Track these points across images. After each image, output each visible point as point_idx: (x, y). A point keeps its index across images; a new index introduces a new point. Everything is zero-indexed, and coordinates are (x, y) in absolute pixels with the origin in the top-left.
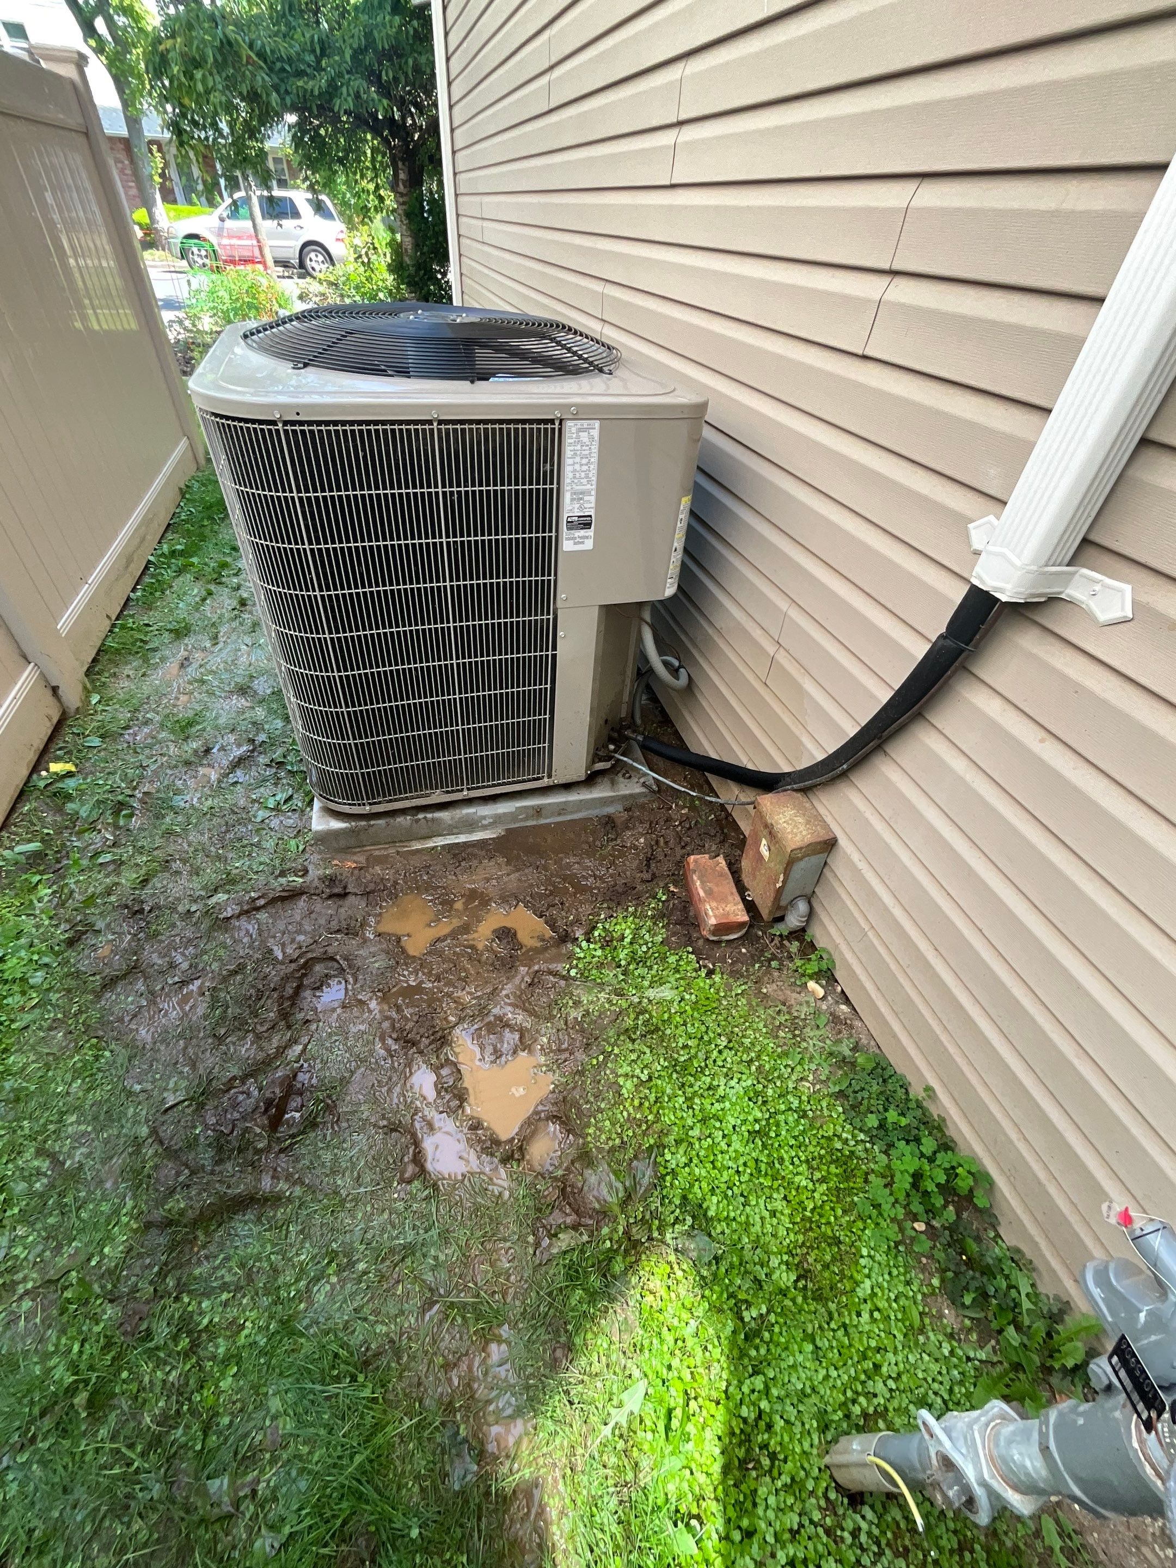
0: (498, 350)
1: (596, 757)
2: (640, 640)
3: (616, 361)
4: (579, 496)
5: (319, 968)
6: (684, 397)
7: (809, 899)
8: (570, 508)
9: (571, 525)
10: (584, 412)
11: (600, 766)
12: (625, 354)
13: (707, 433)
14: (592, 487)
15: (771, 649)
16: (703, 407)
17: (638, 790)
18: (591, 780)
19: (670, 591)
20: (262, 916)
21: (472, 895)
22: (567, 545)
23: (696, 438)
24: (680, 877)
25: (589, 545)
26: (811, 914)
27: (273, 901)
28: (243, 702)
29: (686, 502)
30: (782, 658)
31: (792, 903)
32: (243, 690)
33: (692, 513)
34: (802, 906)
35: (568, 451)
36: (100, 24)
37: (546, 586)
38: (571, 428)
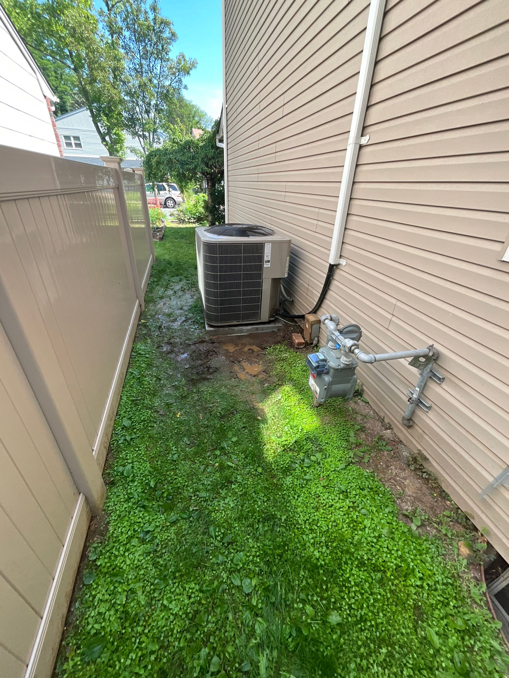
0: (252, 232)
1: (270, 317)
2: (280, 288)
3: (274, 233)
4: (267, 256)
5: (211, 353)
6: (287, 239)
7: (318, 337)
8: (266, 259)
9: (266, 262)
10: (268, 242)
11: (272, 319)
12: (276, 231)
13: (292, 245)
14: (270, 255)
15: (307, 286)
16: (291, 240)
17: (281, 325)
18: (269, 322)
19: (286, 276)
20: (197, 345)
21: (243, 344)
22: (265, 266)
23: (290, 247)
24: (291, 338)
25: (269, 266)
26: (318, 341)
27: (199, 342)
28: (181, 311)
29: (288, 258)
30: (310, 288)
31: (314, 339)
32: (181, 309)
33: (290, 262)
34: (316, 339)
35: (266, 248)
36: (107, 138)
37: (261, 274)
38: (266, 244)
